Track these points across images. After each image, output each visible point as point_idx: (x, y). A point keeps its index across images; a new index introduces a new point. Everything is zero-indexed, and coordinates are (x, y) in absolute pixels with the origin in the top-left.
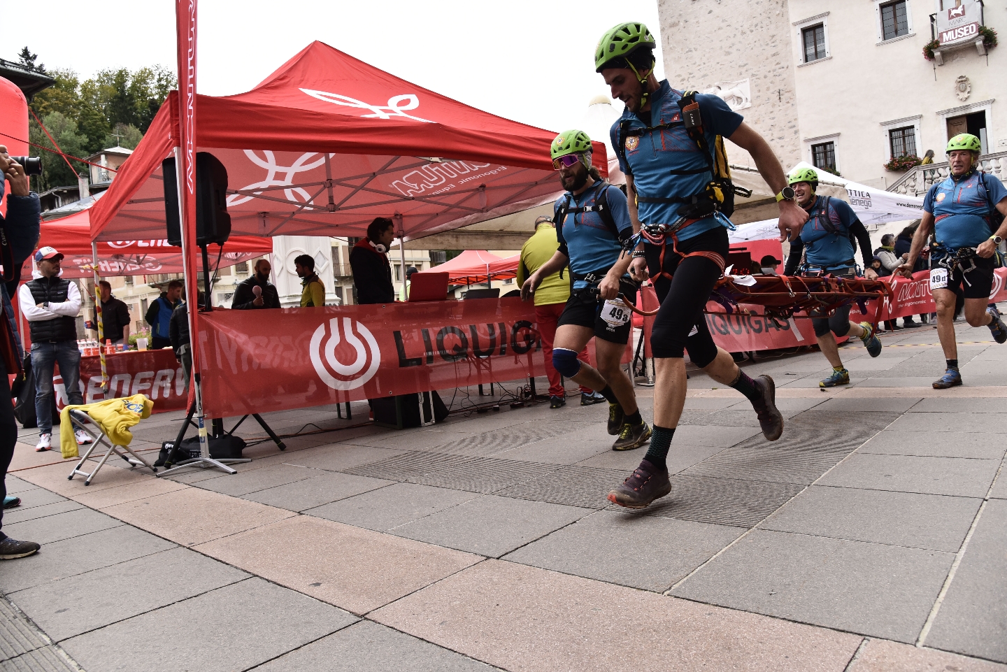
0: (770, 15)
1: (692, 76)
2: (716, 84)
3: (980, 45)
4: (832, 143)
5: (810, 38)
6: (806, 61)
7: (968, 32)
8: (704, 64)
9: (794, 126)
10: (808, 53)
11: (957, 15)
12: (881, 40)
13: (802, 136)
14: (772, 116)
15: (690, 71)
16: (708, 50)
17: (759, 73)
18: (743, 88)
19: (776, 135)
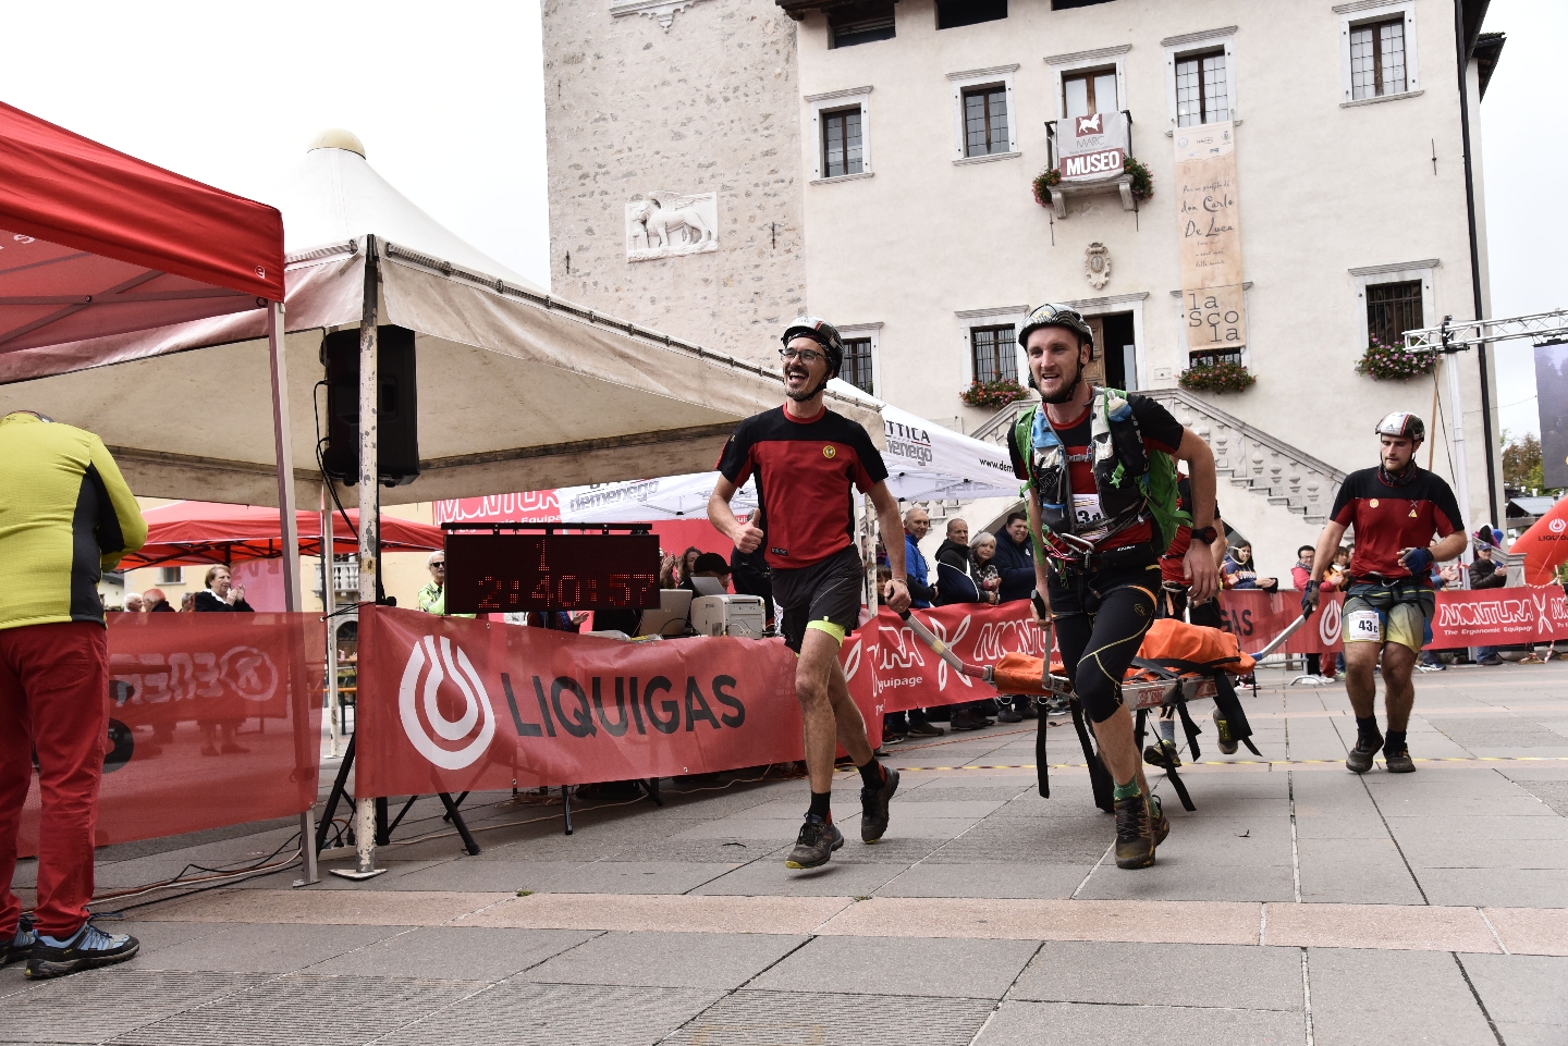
0: (763, 74)
1: (603, 170)
2: (652, 194)
3: (1126, 191)
4: (868, 340)
5: (835, 132)
6: (827, 174)
7: (1107, 164)
8: (630, 150)
9: (799, 299)
10: (832, 159)
11: (1091, 131)
12: (961, 156)
14: (757, 273)
15: (599, 160)
16: (638, 123)
17: (735, 184)
18: (705, 212)
19: (763, 312)
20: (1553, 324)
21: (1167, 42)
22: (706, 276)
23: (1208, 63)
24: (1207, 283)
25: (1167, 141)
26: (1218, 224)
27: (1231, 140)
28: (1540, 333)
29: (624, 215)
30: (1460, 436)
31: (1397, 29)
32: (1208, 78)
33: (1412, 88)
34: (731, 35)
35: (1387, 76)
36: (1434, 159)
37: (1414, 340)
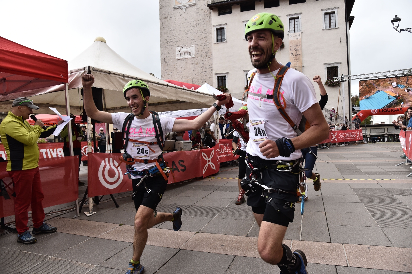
0: (204, 21)
1: (171, 41)
2: (181, 46)
4: (225, 76)
5: (219, 33)
6: (217, 41)
8: (177, 36)
9: (211, 67)
10: (218, 38)
13: (214, 72)
14: (203, 62)
15: (171, 39)
16: (179, 31)
17: (198, 44)
18: (192, 49)
19: (204, 70)
20: (363, 77)
21: (288, 16)
22: (192, 62)
23: (296, 20)
24: (295, 66)
25: (287, 36)
26: (297, 54)
27: (300, 36)
28: (360, 78)
29: (176, 50)
30: (344, 99)
31: (334, 15)
32: (296, 23)
33: (337, 27)
34: (198, 13)
35: (332, 24)
36: (341, 42)
37: (336, 79)
